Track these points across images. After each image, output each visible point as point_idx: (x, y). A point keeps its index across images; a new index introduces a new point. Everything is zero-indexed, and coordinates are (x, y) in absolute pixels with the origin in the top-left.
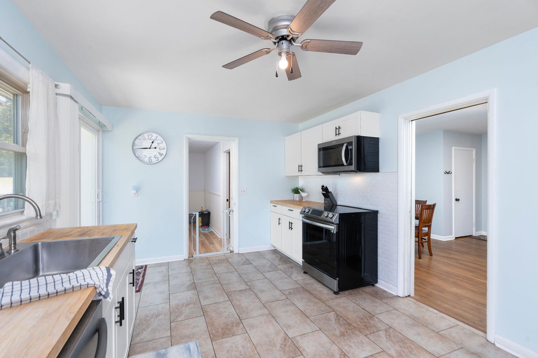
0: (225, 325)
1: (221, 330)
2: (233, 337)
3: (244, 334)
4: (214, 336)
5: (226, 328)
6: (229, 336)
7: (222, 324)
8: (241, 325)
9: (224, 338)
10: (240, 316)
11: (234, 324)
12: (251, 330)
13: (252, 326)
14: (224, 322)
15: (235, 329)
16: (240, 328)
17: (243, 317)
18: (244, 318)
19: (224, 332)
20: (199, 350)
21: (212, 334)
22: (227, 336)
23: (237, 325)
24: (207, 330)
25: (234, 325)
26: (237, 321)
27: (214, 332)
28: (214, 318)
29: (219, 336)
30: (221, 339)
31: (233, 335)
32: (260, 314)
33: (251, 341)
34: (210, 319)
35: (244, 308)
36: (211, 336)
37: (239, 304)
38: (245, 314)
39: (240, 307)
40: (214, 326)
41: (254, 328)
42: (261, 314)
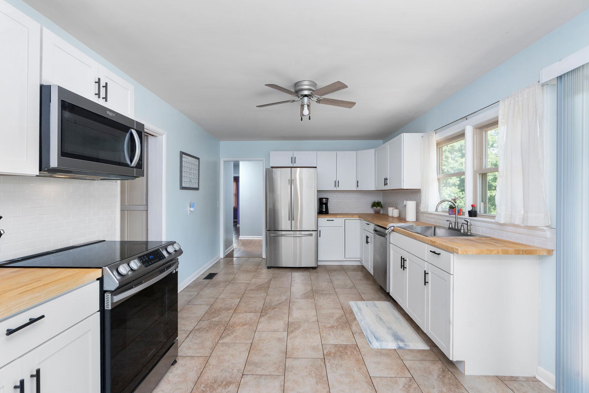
0: (343, 356)
1: (347, 352)
2: (337, 344)
3: (325, 344)
4: (355, 348)
5: (342, 353)
6: (340, 345)
7: (346, 359)
8: (325, 352)
9: (346, 345)
10: (322, 364)
11: (332, 355)
12: (317, 345)
13: (314, 349)
14: (344, 360)
15: (333, 350)
16: (328, 350)
17: (320, 361)
18: (319, 359)
19: (345, 349)
20: (367, 339)
21: (357, 351)
22: (342, 345)
23: (329, 354)
24: (364, 356)
25: (334, 355)
26: (329, 358)
27: (355, 353)
28: (356, 369)
29: (350, 347)
30: (348, 345)
31: (336, 345)
32: (299, 360)
33: (322, 337)
34: (361, 369)
35: (314, 375)
36: (357, 349)
37: (318, 384)
38: (316, 364)
39: (319, 378)
40: (356, 358)
41: (314, 346)
42: (297, 360)
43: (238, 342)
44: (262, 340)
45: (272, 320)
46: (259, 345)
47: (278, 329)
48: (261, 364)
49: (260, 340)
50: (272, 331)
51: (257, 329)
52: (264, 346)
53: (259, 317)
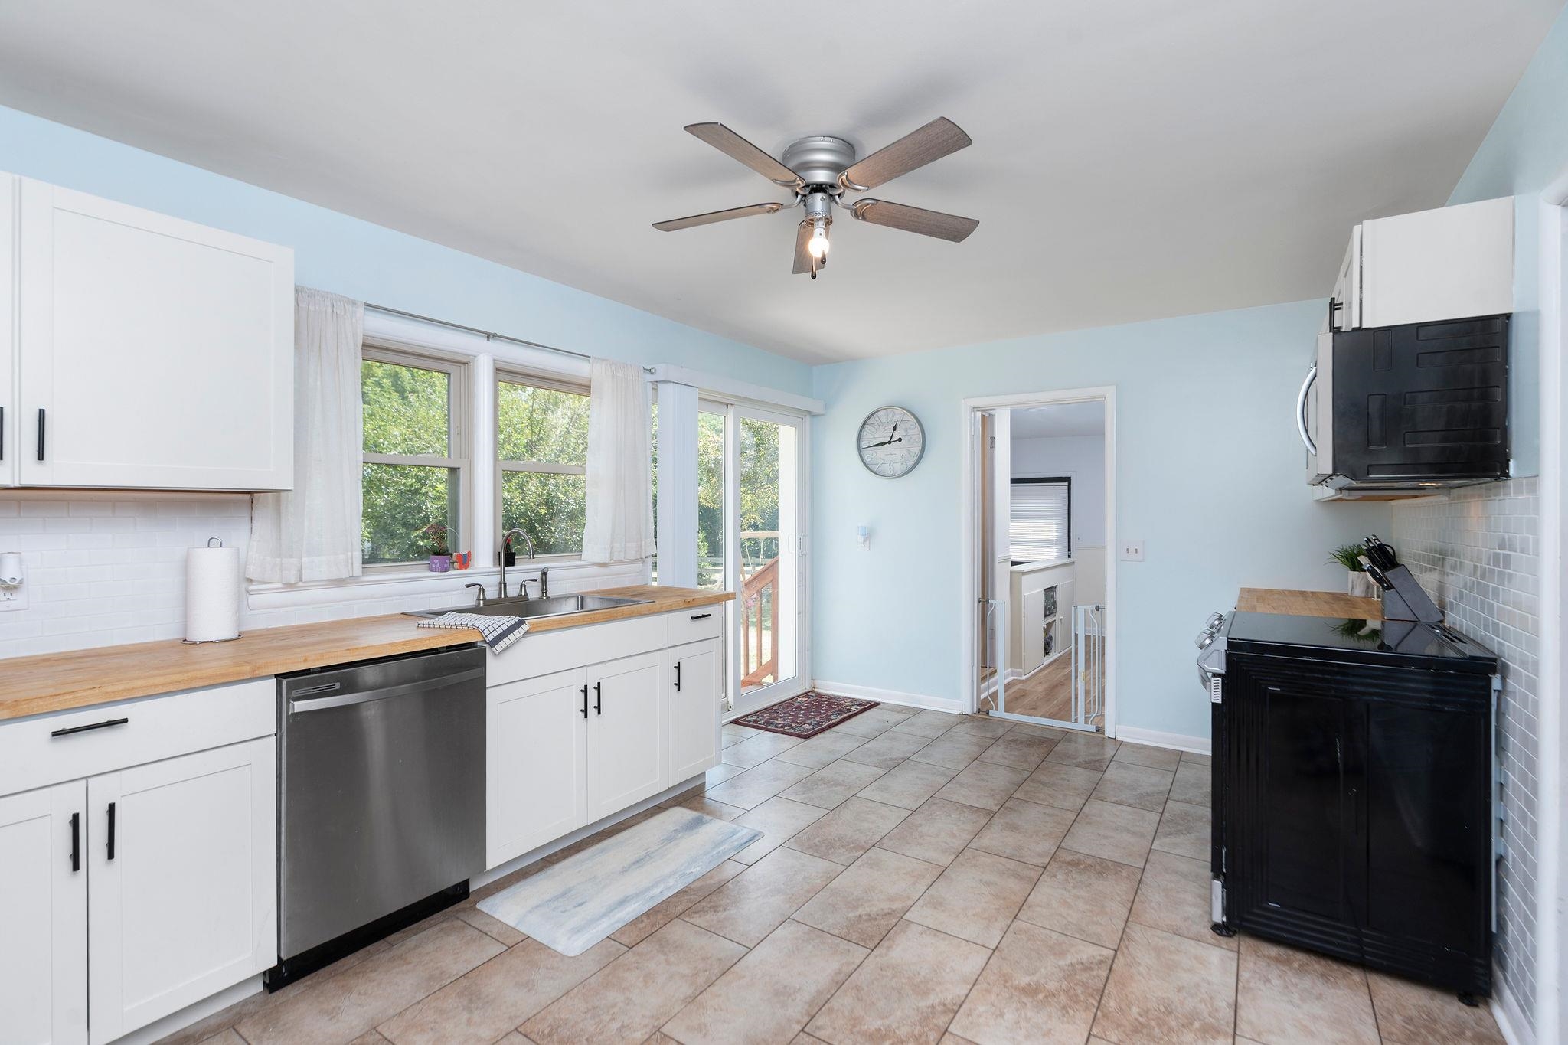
43: (1054, 935)
44: (985, 918)
45: (923, 973)
46: (997, 907)
47: (924, 935)
48: (1004, 873)
49: (990, 921)
50: (943, 935)
51: (986, 958)
52: (986, 902)
53: (964, 1006)
